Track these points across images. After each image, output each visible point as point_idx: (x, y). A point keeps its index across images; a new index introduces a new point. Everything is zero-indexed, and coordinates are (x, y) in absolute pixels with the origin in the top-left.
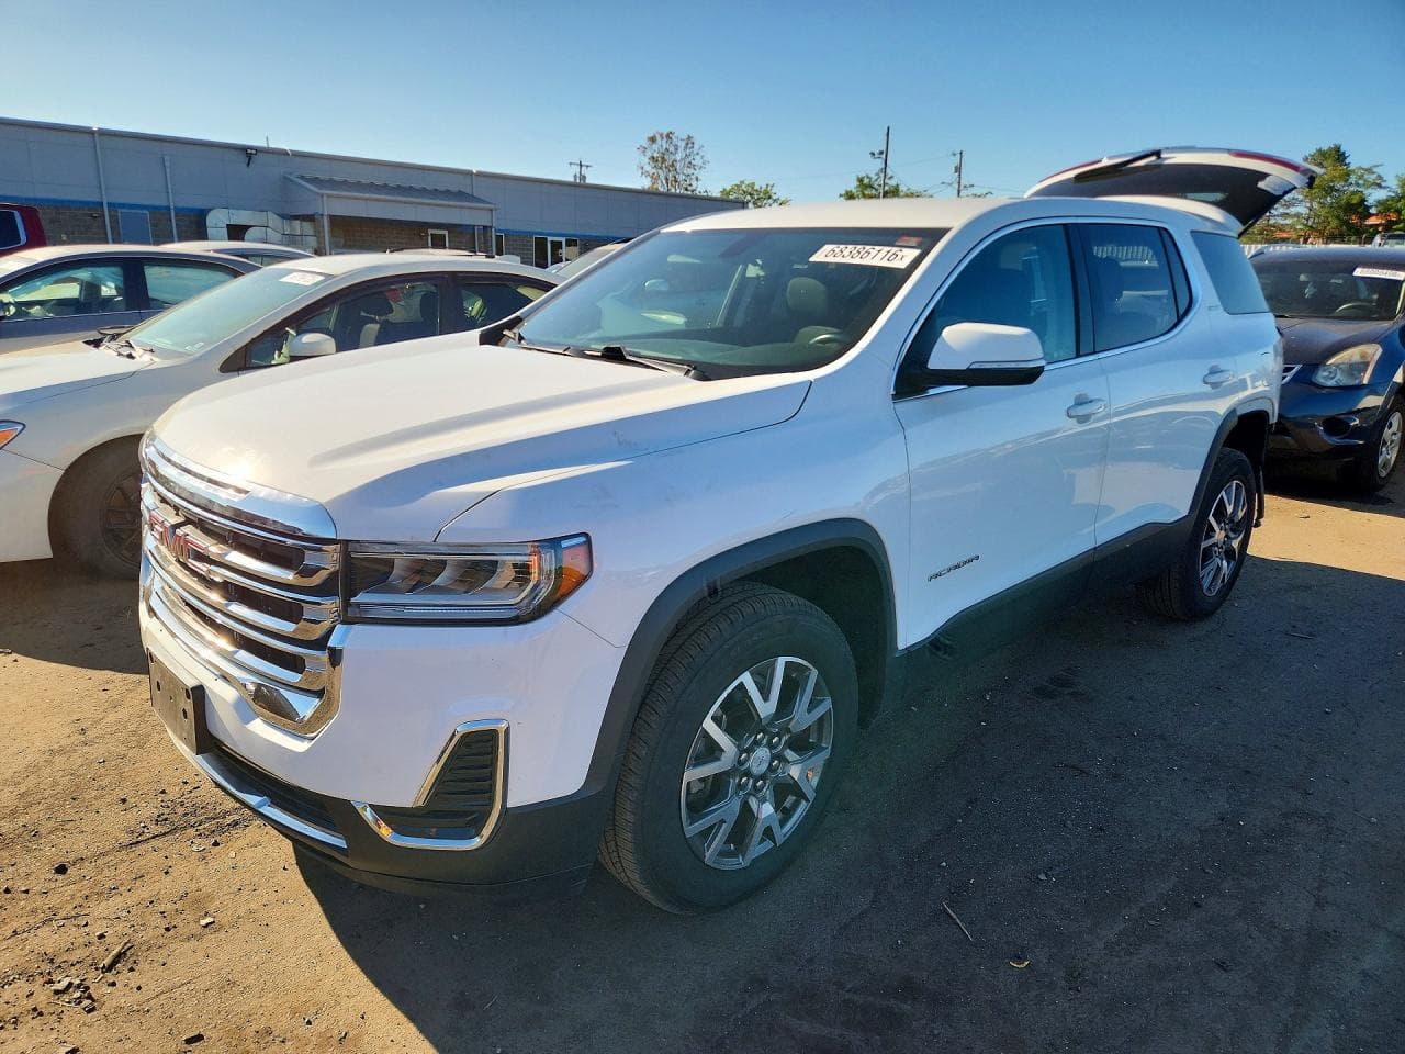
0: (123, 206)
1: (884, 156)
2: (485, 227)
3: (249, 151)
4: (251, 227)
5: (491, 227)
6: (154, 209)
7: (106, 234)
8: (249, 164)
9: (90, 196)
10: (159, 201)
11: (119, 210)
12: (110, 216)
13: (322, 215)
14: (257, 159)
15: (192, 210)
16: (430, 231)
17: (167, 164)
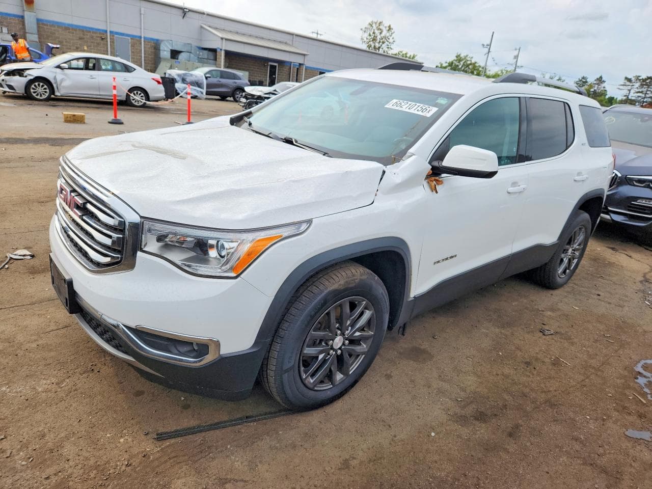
0: (117, 33)
1: (489, 47)
2: (300, 64)
3: (185, 10)
4: (181, 52)
5: (303, 64)
6: (133, 37)
7: (107, 48)
8: (184, 17)
9: (102, 27)
10: (136, 33)
11: (116, 36)
12: (110, 38)
13: (221, 50)
14: (189, 14)
15: (152, 39)
16: (270, 63)
17: (142, 12)
